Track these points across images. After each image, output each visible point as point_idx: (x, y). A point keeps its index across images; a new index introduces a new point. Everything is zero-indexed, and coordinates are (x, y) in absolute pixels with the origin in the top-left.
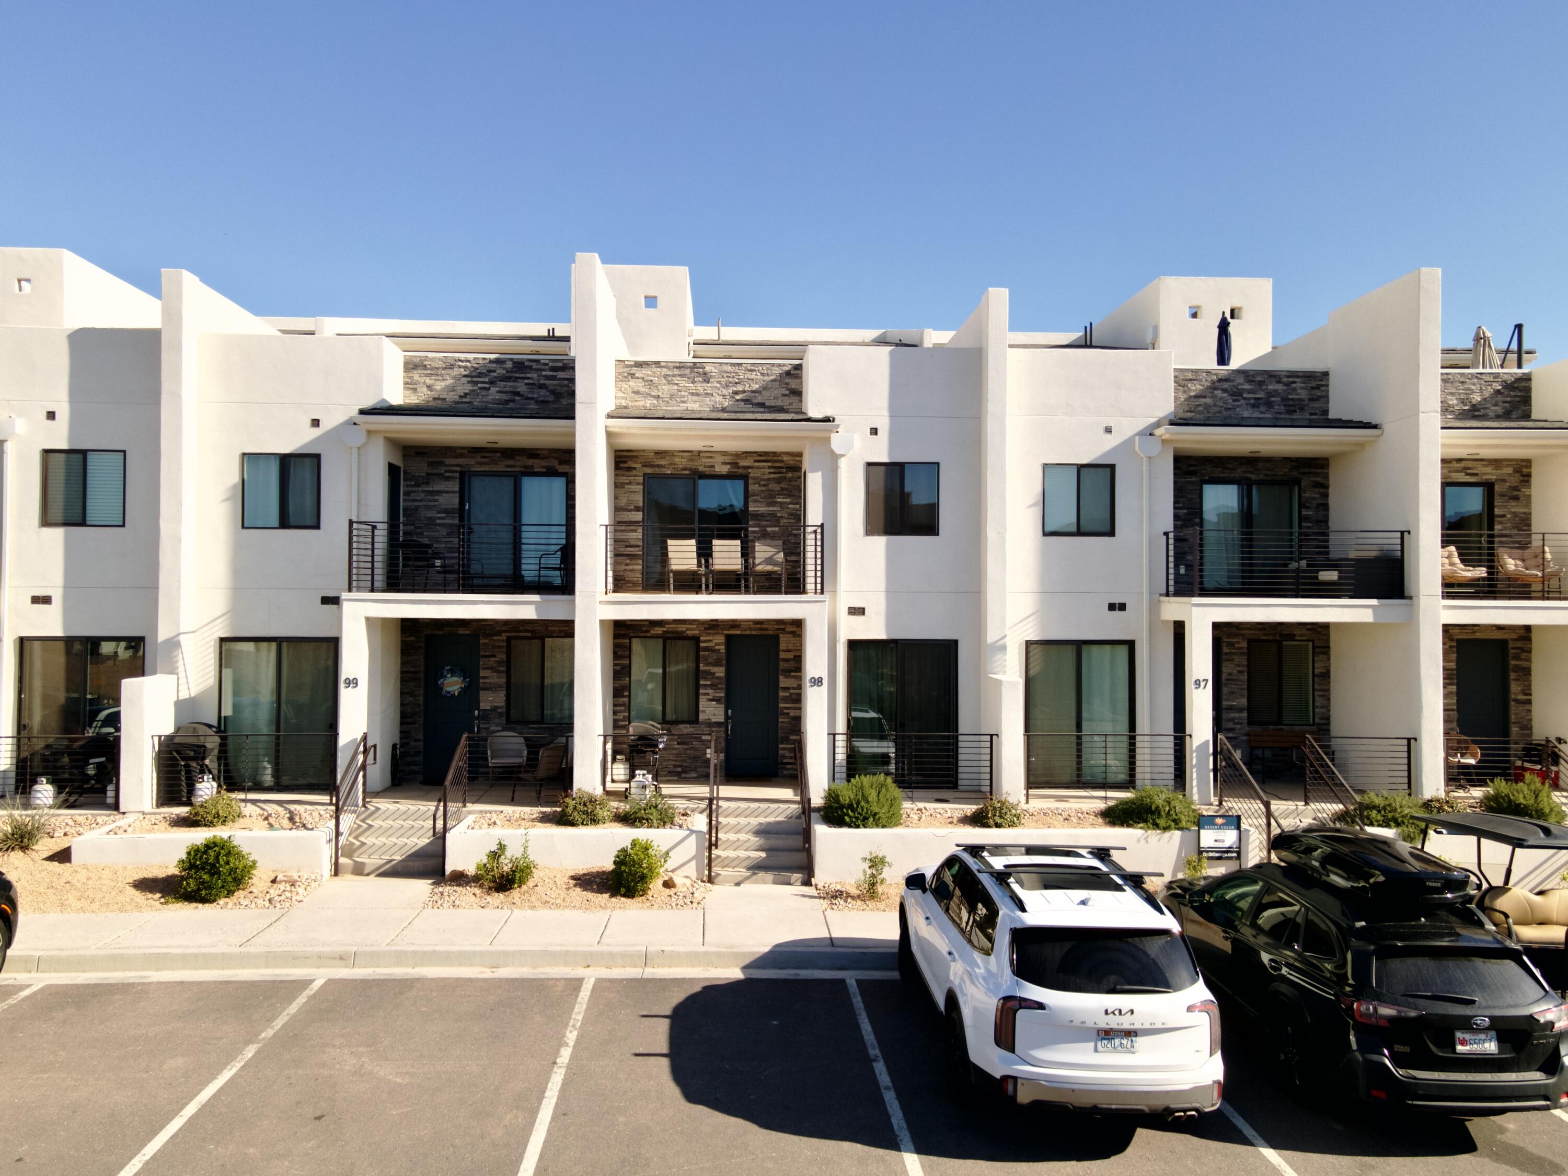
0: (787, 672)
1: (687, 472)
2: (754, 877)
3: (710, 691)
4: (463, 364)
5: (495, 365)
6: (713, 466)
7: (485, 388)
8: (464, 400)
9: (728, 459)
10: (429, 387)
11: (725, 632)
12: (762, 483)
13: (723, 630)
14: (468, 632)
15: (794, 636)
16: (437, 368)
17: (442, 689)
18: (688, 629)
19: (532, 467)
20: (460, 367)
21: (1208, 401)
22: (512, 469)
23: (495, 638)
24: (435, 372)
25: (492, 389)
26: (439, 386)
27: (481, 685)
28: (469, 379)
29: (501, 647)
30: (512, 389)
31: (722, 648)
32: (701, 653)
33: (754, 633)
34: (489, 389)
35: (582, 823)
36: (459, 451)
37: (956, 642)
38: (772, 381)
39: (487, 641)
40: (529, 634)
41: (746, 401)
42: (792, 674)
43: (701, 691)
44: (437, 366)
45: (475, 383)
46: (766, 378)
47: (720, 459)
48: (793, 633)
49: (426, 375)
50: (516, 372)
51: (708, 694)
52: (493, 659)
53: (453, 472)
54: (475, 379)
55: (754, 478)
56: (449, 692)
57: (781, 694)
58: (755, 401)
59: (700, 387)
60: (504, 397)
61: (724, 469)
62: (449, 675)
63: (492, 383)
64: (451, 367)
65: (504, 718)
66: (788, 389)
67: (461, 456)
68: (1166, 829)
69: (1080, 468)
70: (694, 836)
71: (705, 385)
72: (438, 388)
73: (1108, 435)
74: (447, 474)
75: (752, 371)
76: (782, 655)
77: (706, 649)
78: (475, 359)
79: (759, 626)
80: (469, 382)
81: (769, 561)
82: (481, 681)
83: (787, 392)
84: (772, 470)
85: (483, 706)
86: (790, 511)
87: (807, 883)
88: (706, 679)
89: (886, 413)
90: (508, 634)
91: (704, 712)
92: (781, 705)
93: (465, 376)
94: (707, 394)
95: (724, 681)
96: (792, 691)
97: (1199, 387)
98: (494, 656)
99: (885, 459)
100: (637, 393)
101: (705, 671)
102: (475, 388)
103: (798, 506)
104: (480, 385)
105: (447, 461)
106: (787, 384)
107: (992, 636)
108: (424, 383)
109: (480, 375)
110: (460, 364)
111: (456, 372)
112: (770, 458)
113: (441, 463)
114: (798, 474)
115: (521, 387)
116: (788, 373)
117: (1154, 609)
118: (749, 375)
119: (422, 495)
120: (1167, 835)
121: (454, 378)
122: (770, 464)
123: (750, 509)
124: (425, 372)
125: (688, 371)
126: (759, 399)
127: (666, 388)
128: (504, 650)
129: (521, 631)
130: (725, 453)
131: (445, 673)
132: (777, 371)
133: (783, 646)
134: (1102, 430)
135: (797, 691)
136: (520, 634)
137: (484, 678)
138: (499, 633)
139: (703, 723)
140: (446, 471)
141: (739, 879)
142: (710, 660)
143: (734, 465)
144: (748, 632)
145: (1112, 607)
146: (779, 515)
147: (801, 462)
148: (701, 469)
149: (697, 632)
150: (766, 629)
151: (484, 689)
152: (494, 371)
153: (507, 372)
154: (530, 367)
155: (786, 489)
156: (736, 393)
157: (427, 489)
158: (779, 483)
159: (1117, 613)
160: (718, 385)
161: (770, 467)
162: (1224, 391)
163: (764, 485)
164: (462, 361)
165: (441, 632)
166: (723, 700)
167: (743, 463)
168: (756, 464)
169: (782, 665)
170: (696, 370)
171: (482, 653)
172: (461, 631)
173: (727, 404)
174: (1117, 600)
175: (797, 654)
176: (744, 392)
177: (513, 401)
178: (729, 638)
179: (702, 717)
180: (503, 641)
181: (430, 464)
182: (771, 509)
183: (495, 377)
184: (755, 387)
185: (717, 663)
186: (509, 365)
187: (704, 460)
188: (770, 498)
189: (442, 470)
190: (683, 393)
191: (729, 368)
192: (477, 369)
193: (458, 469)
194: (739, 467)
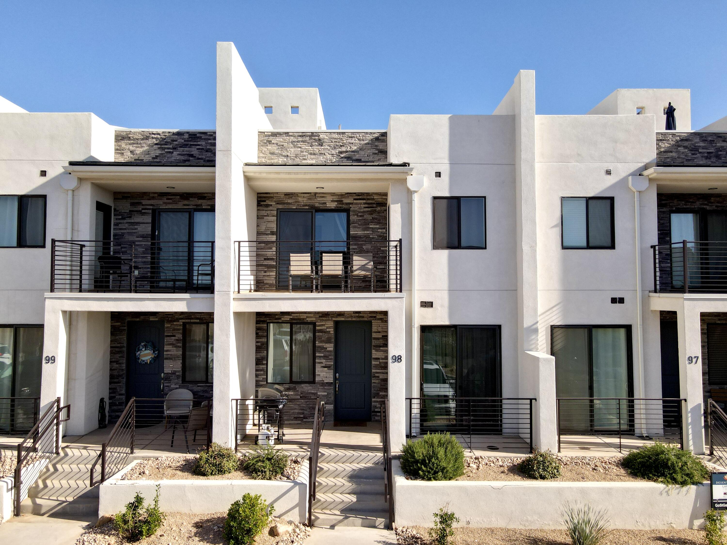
0: (378, 347)
1: (307, 207)
2: (346, 521)
3: (323, 361)
4: (155, 136)
5: (177, 137)
6: (325, 203)
7: (170, 152)
8: (155, 160)
9: (335, 198)
10: (132, 152)
11: (333, 319)
12: (359, 214)
13: (332, 317)
14: (157, 319)
15: (382, 322)
16: (138, 139)
17: (139, 359)
18: (307, 317)
19: (201, 205)
20: (153, 138)
21: (674, 154)
22: (188, 207)
23: (175, 323)
24: (135, 141)
25: (174, 153)
26: (139, 151)
27: (165, 356)
28: (159, 146)
29: (179, 329)
30: (188, 153)
31: (332, 331)
32: (317, 334)
33: (354, 319)
34: (172, 153)
35: (211, 474)
36: (151, 195)
37: (500, 327)
38: (366, 144)
39: (169, 325)
40: (198, 321)
41: (348, 158)
42: (381, 348)
43: (317, 361)
44: (137, 137)
45: (163, 149)
46: (362, 142)
47: (329, 198)
48: (381, 319)
49: (130, 144)
50: (191, 141)
51: (322, 363)
52: (174, 338)
53: (148, 209)
54: (162, 146)
55: (354, 211)
56: (144, 361)
57: (373, 363)
58: (354, 158)
59: (316, 149)
60: (183, 158)
61: (333, 205)
62: (143, 349)
63: (174, 148)
64: (147, 138)
65: (181, 379)
66: (377, 149)
67: (153, 198)
68: (683, 483)
69: (588, 200)
70: (297, 487)
71: (319, 147)
72: (138, 152)
73: (609, 176)
74: (143, 211)
75: (352, 137)
76: (374, 335)
77: (321, 331)
78: (163, 132)
79: (357, 315)
80: (159, 148)
81: (363, 268)
82: (165, 353)
83: (377, 152)
84: (366, 206)
85: (166, 370)
86: (379, 234)
87: (389, 527)
88: (320, 352)
89: (447, 161)
90: (184, 321)
91: (319, 375)
92: (373, 371)
93: (156, 144)
94: (321, 154)
95: (333, 354)
96: (381, 361)
97: (667, 145)
98: (174, 336)
99: (447, 194)
100: (272, 154)
101: (319, 347)
102: (163, 152)
103: (384, 230)
104: (166, 150)
105: (144, 202)
106: (376, 146)
107: (527, 322)
108: (129, 149)
109: (166, 143)
110: (153, 136)
111: (150, 141)
112: (365, 197)
113: (139, 204)
114: (384, 208)
115: (194, 151)
116: (377, 139)
117: (645, 302)
118: (350, 141)
119: (127, 225)
120: (685, 488)
121: (149, 145)
122: (365, 201)
123: (351, 233)
124: (129, 142)
125: (308, 138)
126: (357, 157)
127: (292, 150)
128: (181, 331)
129: (193, 319)
130: (333, 194)
131: (141, 348)
132: (370, 137)
133: (374, 329)
134: (603, 172)
135: (384, 361)
136: (192, 321)
137: (167, 351)
138: (177, 320)
139: (319, 383)
140: (143, 209)
141: (334, 522)
142: (323, 339)
143: (340, 202)
144: (350, 319)
145: (614, 301)
146: (371, 236)
147: (386, 199)
148: (317, 205)
149: (315, 319)
150: (363, 317)
151: (167, 359)
152: (176, 141)
153: (185, 141)
154: (200, 138)
155: (376, 219)
156: (341, 152)
157: (130, 221)
158: (372, 214)
159: (618, 305)
160: (329, 148)
161: (364, 204)
162: (685, 147)
163: (361, 216)
164: (154, 134)
165: (138, 320)
166: (332, 367)
167: (346, 201)
168: (355, 201)
169: (374, 342)
170: (313, 138)
171: (166, 334)
172: (152, 319)
173: (334, 160)
174: (618, 295)
175: (385, 334)
176: (347, 152)
177: (189, 161)
178: (337, 323)
179: (317, 379)
180: (180, 325)
181: (132, 204)
182: (365, 232)
183: (177, 145)
184: (354, 148)
185: (328, 341)
186: (186, 136)
187: (318, 199)
188: (365, 225)
189: (140, 208)
190: (304, 153)
191: (336, 136)
192: (165, 139)
193: (151, 207)
194: (343, 204)
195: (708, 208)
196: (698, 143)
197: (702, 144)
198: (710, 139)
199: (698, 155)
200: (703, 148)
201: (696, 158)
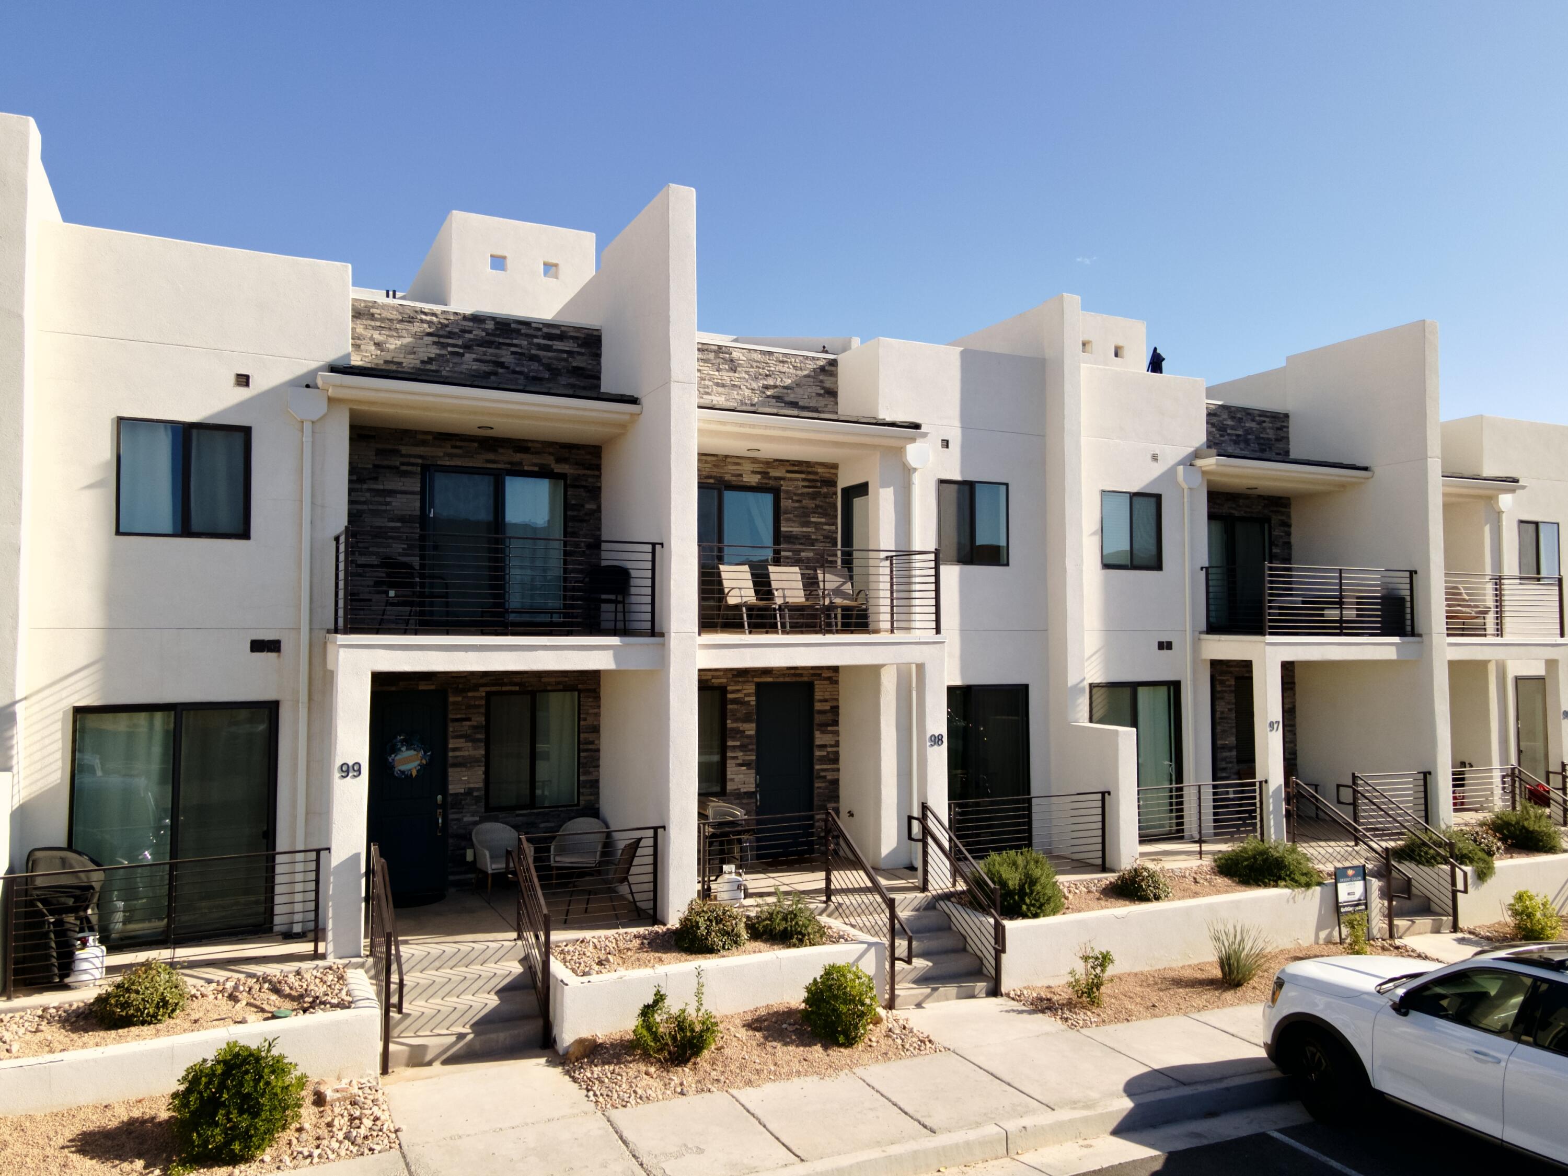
0: (823, 727)
1: (712, 481)
3: (740, 754)
4: (428, 318)
5: (471, 324)
6: (741, 475)
7: (457, 354)
8: (429, 367)
9: (758, 467)
10: (377, 345)
11: (756, 680)
12: (795, 498)
13: (753, 677)
14: (433, 687)
15: (831, 683)
16: (391, 320)
17: (393, 767)
18: (713, 677)
19: (520, 463)
20: (422, 321)
22: (495, 466)
23: (470, 694)
24: (387, 325)
25: (467, 355)
26: (393, 344)
27: (450, 761)
28: (436, 339)
29: (479, 706)
30: (493, 358)
31: (752, 700)
32: (729, 707)
33: (787, 679)
34: (462, 355)
36: (420, 437)
37: (1026, 687)
38: (806, 376)
39: (460, 699)
40: (517, 688)
41: (778, 398)
42: (829, 728)
43: (729, 754)
44: (390, 316)
45: (444, 346)
46: (799, 373)
47: (748, 467)
48: (829, 679)
49: (374, 328)
50: (499, 336)
51: (736, 758)
52: (468, 723)
53: (413, 464)
54: (442, 340)
55: (787, 492)
56: (403, 772)
57: (818, 753)
58: (787, 399)
59: (726, 376)
60: (484, 368)
61: (754, 480)
62: (404, 749)
63: (467, 347)
64: (411, 320)
65: (482, 804)
66: (823, 388)
67: (424, 443)
68: (1308, 885)
69: (1134, 496)
70: (873, 950)
71: (731, 374)
72: (392, 347)
73: (1155, 463)
74: (404, 468)
75: (783, 362)
76: (818, 706)
77: (735, 701)
78: (444, 312)
79: (793, 671)
80: (435, 343)
82: (451, 754)
83: (822, 392)
84: (806, 484)
85: (453, 788)
86: (825, 533)
87: (995, 991)
88: (734, 739)
89: (957, 423)
90: (488, 689)
91: (732, 780)
92: (817, 767)
93: (429, 334)
94: (734, 386)
95: (754, 741)
96: (829, 749)
98: (469, 719)
99: (957, 477)
101: (733, 729)
102: (444, 352)
103: (834, 527)
104: (450, 349)
105: (404, 450)
106: (821, 381)
107: (1072, 679)
108: (372, 338)
109: (451, 335)
110: (424, 317)
111: (417, 327)
112: (804, 469)
113: (396, 452)
114: (833, 489)
115: (506, 357)
116: (822, 369)
118: (780, 367)
119: (368, 495)
120: (1310, 891)
121: (415, 335)
122: (803, 476)
123: (783, 529)
124: (373, 323)
125: (712, 356)
126: (791, 397)
128: (483, 710)
129: (506, 684)
130: (754, 460)
131: (399, 745)
132: (811, 365)
133: (818, 695)
134: (1149, 457)
135: (834, 749)
136: (504, 689)
137: (455, 749)
138: (476, 688)
139: (732, 794)
140: (403, 464)
141: (921, 998)
142: (739, 715)
143: (765, 474)
144: (781, 680)
145: (1161, 646)
146: (813, 537)
147: (836, 475)
148: (728, 477)
149: (724, 680)
150: (801, 675)
151: (455, 765)
152: (470, 332)
153: (488, 334)
154: (518, 331)
155: (821, 507)
156: (766, 387)
157: (376, 487)
158: (814, 499)
159: (1166, 652)
160: (747, 377)
161: (804, 480)
163: (798, 501)
164: (425, 314)
165: (393, 689)
166: (754, 765)
167: (774, 473)
168: (789, 475)
169: (818, 719)
170: (721, 355)
171: (451, 716)
172: (423, 687)
173: (756, 400)
174: (1165, 639)
175: (835, 704)
176: (775, 387)
177: (496, 374)
178: (758, 685)
179: (730, 787)
180: (481, 698)
181: (380, 453)
182: (805, 529)
183: (471, 340)
184: (788, 382)
185: (747, 719)
186: (490, 325)
187: (730, 467)
188: (803, 517)
189: (396, 462)
190: (707, 382)
191: (758, 357)
192: (447, 326)
193: (420, 461)
194: (770, 478)
195: (1236, 513)
196: (1225, 420)
197: (1230, 422)
198: (1239, 415)
199: (1226, 437)
200: (1233, 428)
201: (1223, 442)
